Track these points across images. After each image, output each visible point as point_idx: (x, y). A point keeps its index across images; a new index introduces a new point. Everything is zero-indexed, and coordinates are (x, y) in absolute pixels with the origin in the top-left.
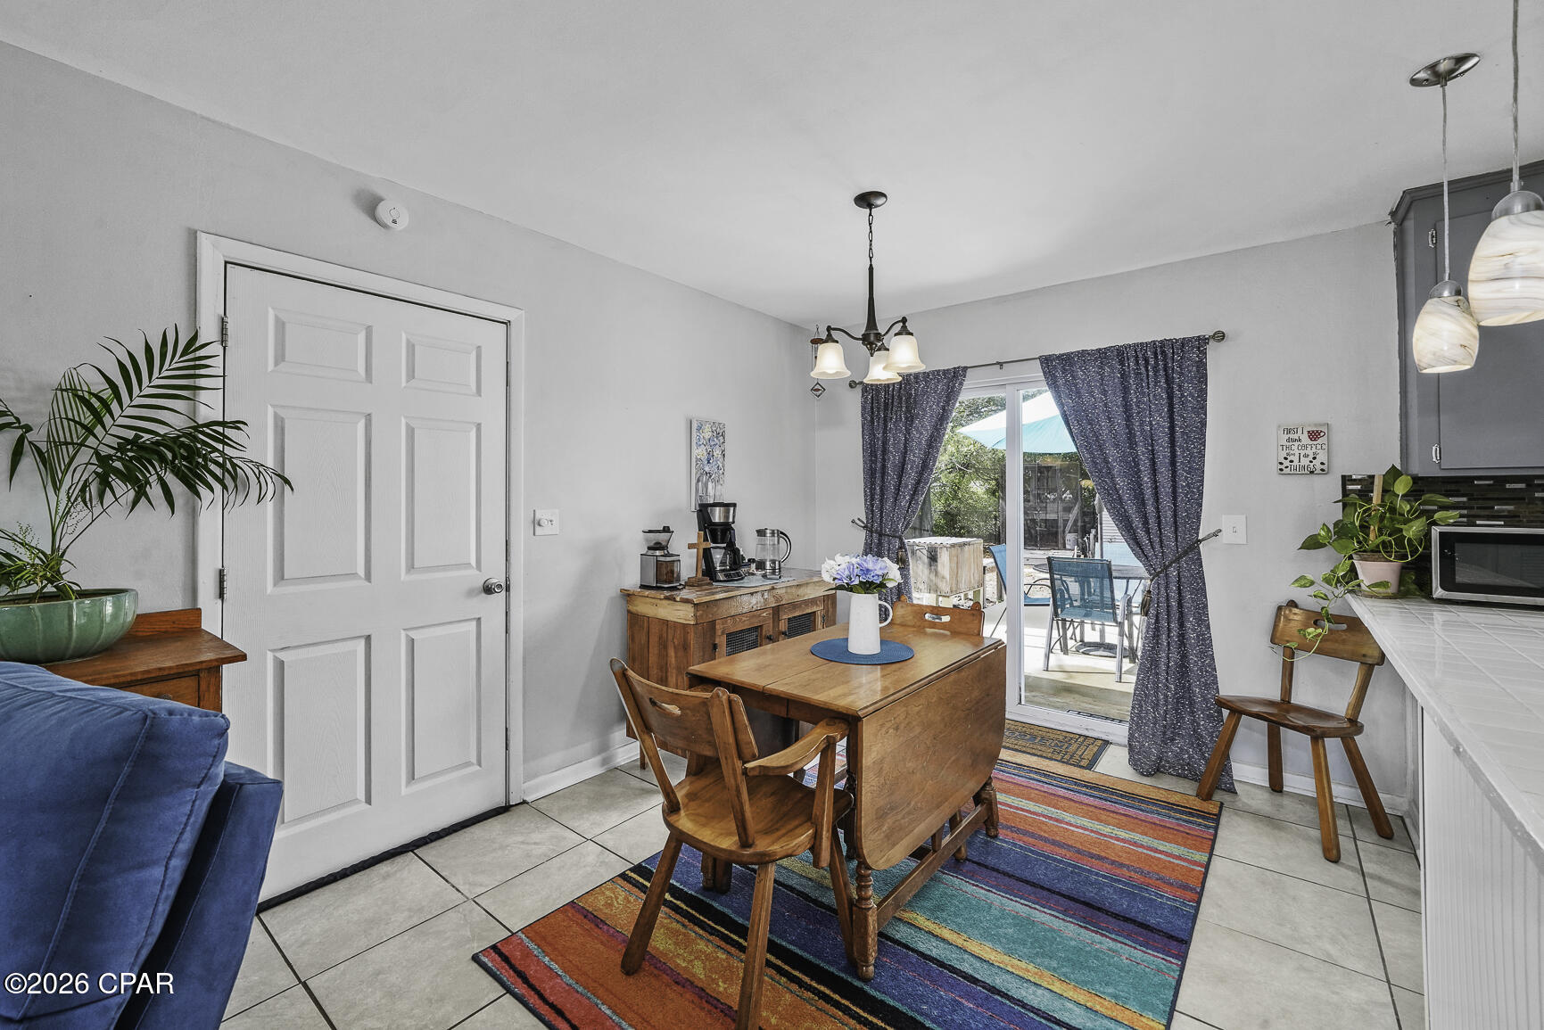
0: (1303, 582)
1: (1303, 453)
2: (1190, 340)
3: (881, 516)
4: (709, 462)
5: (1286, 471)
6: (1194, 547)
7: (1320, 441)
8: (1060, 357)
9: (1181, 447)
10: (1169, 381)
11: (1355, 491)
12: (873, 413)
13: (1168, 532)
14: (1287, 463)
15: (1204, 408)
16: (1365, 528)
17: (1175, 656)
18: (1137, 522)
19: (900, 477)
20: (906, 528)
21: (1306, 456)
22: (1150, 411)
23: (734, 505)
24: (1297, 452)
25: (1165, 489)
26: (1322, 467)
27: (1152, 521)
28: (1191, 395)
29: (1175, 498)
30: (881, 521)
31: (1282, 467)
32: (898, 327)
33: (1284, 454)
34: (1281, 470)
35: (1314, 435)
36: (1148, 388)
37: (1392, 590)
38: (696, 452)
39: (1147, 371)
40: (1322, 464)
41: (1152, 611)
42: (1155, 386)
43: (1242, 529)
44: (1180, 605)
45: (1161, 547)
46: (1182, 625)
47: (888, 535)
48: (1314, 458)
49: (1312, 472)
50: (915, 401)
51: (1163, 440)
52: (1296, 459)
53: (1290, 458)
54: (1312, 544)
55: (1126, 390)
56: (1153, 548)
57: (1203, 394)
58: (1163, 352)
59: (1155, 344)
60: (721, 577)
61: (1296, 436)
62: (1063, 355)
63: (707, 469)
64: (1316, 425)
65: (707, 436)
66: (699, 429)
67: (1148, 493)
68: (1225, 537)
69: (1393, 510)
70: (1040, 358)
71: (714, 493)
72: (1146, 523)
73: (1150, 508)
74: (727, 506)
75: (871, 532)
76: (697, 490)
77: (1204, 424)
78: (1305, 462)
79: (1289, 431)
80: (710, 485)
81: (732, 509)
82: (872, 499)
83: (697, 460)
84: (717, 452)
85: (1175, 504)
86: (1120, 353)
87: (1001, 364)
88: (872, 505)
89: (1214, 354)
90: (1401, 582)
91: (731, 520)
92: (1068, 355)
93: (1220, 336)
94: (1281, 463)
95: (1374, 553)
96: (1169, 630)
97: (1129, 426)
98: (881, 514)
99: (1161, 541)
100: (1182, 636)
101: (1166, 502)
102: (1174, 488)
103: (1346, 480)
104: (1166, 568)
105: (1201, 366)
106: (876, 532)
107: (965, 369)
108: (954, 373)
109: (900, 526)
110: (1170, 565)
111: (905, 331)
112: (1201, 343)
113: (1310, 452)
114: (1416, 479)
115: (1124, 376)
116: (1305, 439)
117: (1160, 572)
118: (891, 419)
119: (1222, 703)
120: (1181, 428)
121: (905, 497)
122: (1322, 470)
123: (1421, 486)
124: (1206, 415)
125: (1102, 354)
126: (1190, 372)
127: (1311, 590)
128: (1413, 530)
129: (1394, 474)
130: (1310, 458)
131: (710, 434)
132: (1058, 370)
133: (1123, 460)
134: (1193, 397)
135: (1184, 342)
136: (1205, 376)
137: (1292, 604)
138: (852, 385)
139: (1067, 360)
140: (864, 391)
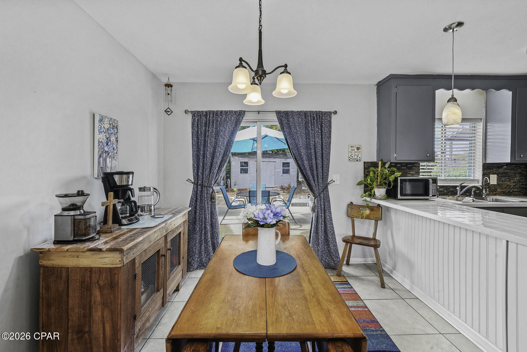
1: (355, 154)
2: (327, 112)
3: (203, 178)
4: (107, 144)
5: (351, 160)
6: (327, 186)
7: (359, 150)
9: (325, 150)
10: (322, 126)
11: (369, 166)
12: (198, 127)
13: (320, 181)
14: (351, 157)
15: (330, 137)
16: (377, 178)
17: (323, 225)
19: (213, 158)
20: (215, 183)
21: (356, 155)
22: (314, 137)
23: (133, 173)
24: (354, 154)
25: (320, 166)
26: (360, 159)
27: (316, 177)
28: (327, 132)
30: (203, 180)
31: (350, 158)
33: (350, 154)
34: (350, 159)
35: (358, 149)
36: (314, 128)
38: (98, 136)
39: (314, 122)
40: (360, 158)
41: (316, 210)
42: (316, 127)
43: (339, 179)
45: (318, 187)
47: (206, 186)
48: (358, 156)
49: (357, 160)
50: (220, 124)
51: (319, 148)
52: (353, 156)
53: (352, 156)
54: (360, 183)
55: (306, 128)
56: (316, 187)
57: (330, 131)
58: (319, 115)
59: (317, 112)
60: (124, 221)
61: (353, 149)
62: (285, 111)
63: (106, 149)
64: (358, 145)
65: (106, 127)
66: (101, 120)
67: (315, 166)
68: (335, 182)
70: (276, 111)
71: (112, 166)
72: (313, 177)
73: (315, 173)
74: (128, 173)
75: (197, 185)
76: (99, 163)
77: (330, 143)
78: (356, 157)
79: (352, 147)
80: (108, 160)
81: (131, 176)
82: (198, 169)
83: (99, 142)
84: (113, 139)
85: (322, 171)
86: (305, 114)
87: (259, 112)
88: (198, 172)
89: (334, 118)
91: (130, 183)
92: (287, 112)
93: (335, 113)
94: (350, 157)
95: (379, 186)
96: (322, 217)
97: (307, 141)
98: (203, 176)
99: (318, 185)
101: (320, 170)
102: (322, 165)
103: (365, 163)
104: (320, 194)
105: (330, 122)
106: (200, 185)
107: (244, 111)
108: (239, 113)
109: (213, 182)
110: (321, 193)
111: (286, 71)
112: (330, 113)
113: (357, 154)
114: (391, 163)
115: (307, 123)
116: (356, 150)
117: (318, 196)
118: (209, 131)
120: (325, 143)
121: (216, 168)
122: (360, 160)
123: (392, 165)
124: (331, 139)
125: (299, 113)
126: (327, 124)
128: (392, 178)
130: (357, 155)
131: (108, 125)
132: (283, 117)
134: (328, 133)
135: (326, 113)
136: (331, 126)
137: (352, 203)
138: (186, 112)
139: (286, 113)
140: (193, 116)
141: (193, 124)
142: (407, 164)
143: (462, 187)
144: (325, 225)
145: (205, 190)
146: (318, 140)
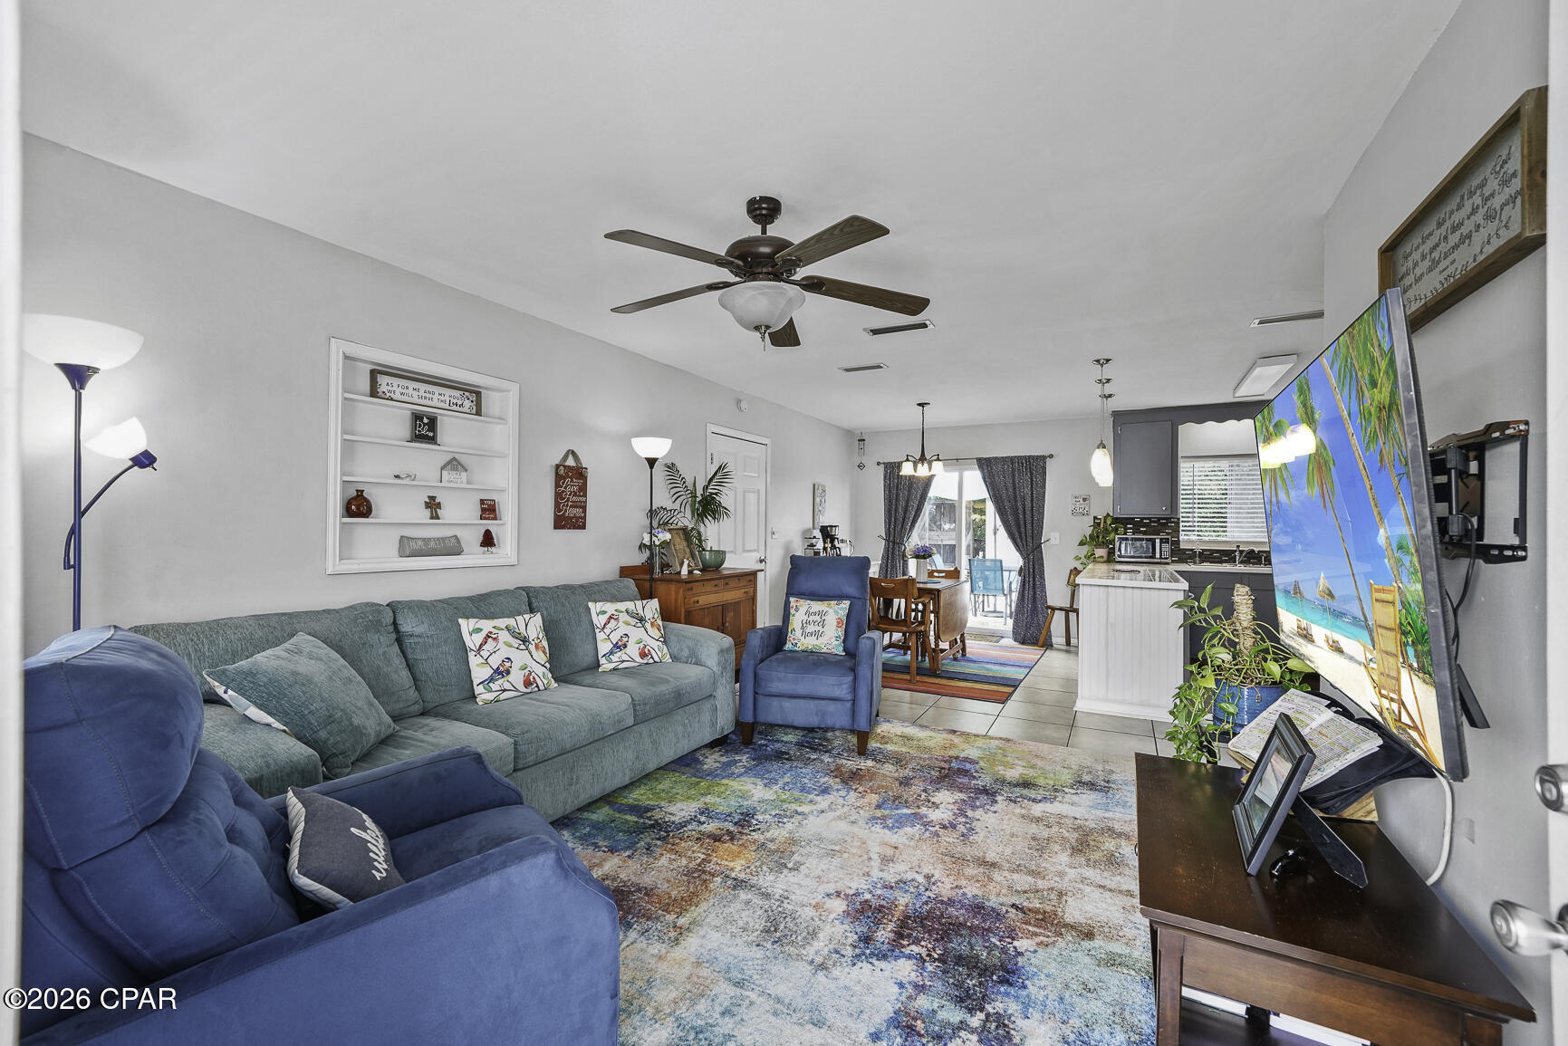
0: (1078, 558)
1: (1081, 506)
2: (1039, 456)
3: (894, 534)
4: (820, 505)
5: (1075, 514)
6: (1039, 546)
7: (1086, 502)
8: (985, 459)
9: (1035, 503)
10: (1031, 474)
11: (1096, 524)
12: (890, 480)
13: (1029, 540)
14: (1075, 511)
15: (1045, 486)
16: (1098, 537)
18: (1017, 536)
19: (905, 513)
21: (1082, 508)
22: (1023, 486)
23: (838, 526)
24: (1078, 506)
25: (1029, 521)
27: (1023, 535)
28: (1040, 480)
29: (1032, 526)
30: (894, 536)
32: (936, 457)
33: (1074, 507)
34: (1073, 513)
35: (1085, 500)
36: (1023, 475)
37: (1105, 559)
38: (816, 500)
39: (1022, 468)
40: (1087, 511)
41: (1022, 572)
42: (1026, 474)
43: (1058, 539)
44: (1034, 571)
45: (1027, 547)
46: (1034, 580)
47: (898, 543)
48: (1084, 509)
49: (1083, 515)
51: (1029, 500)
52: (1078, 509)
53: (1076, 509)
54: (1082, 544)
55: (1014, 477)
57: (1044, 480)
58: (1029, 461)
59: (1026, 457)
61: (1078, 500)
62: (987, 458)
63: (819, 509)
64: (1085, 496)
65: (820, 492)
66: (818, 488)
67: (1022, 523)
68: (1052, 542)
69: (1106, 530)
70: (976, 458)
71: (825, 520)
72: (1020, 536)
73: (1023, 529)
74: (835, 526)
75: (888, 542)
76: (816, 519)
77: (1044, 492)
78: (1081, 510)
79: (1075, 498)
80: (823, 517)
81: (836, 528)
82: (890, 523)
83: (817, 504)
84: (823, 500)
86: (1012, 459)
87: (957, 459)
88: (889, 528)
89: (1050, 464)
90: (1108, 556)
91: (837, 533)
92: (989, 458)
93: (1051, 456)
94: (1073, 511)
95: (1099, 546)
96: (1029, 582)
97: (1015, 493)
98: (894, 532)
99: (1027, 544)
100: (1034, 584)
101: (1029, 526)
102: (1033, 520)
103: (1095, 518)
104: (1029, 555)
105: (1044, 468)
106: (891, 541)
109: (905, 539)
111: (938, 459)
112: (1044, 458)
113: (1083, 506)
114: (1113, 518)
115: (1013, 470)
116: (1081, 501)
117: (1026, 557)
118: (901, 483)
119: (1048, 607)
120: (1035, 494)
121: (908, 524)
122: (1087, 514)
123: (1116, 520)
124: (1045, 489)
125: (1004, 459)
126: (1040, 470)
127: (1080, 562)
128: (1111, 537)
129: (1108, 515)
132: (985, 465)
133: (1012, 508)
134: (1040, 482)
135: (1037, 457)
136: (1045, 473)
137: (1075, 568)
138: (878, 464)
139: (988, 460)
140: (886, 468)
141: (885, 477)
142: (1159, 519)
143: (1241, 552)
144: (1035, 593)
145: (896, 546)
146: (1027, 491)
